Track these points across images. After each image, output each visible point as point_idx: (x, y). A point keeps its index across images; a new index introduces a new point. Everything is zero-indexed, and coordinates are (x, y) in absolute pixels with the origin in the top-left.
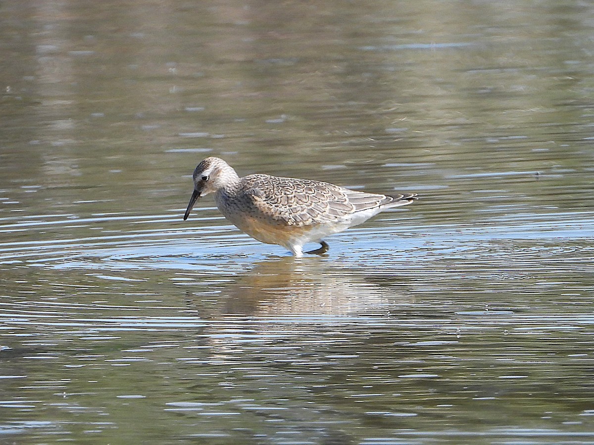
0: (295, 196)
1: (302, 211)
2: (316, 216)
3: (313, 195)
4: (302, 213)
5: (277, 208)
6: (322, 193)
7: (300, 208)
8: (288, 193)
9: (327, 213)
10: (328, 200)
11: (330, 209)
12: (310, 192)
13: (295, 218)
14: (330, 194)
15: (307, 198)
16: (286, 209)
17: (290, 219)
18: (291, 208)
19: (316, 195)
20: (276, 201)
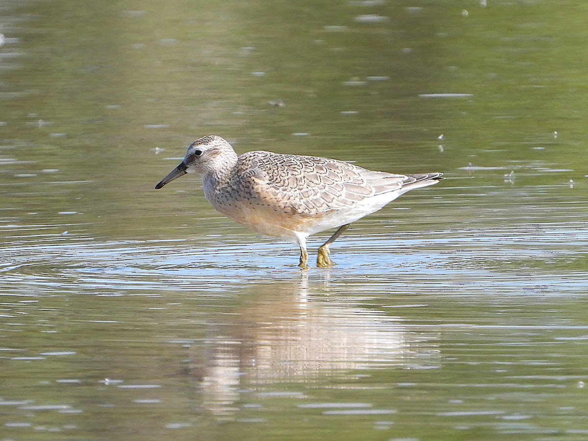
0: (304, 177)
1: (314, 195)
2: (331, 201)
3: (325, 175)
4: (315, 197)
5: (285, 192)
6: (336, 173)
7: (312, 191)
8: (295, 173)
9: (343, 197)
10: (343, 181)
11: (346, 193)
12: (322, 172)
13: (306, 204)
14: (344, 174)
15: (319, 178)
16: (295, 193)
17: (301, 205)
18: (302, 191)
19: (329, 175)
20: (282, 183)
